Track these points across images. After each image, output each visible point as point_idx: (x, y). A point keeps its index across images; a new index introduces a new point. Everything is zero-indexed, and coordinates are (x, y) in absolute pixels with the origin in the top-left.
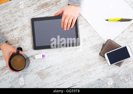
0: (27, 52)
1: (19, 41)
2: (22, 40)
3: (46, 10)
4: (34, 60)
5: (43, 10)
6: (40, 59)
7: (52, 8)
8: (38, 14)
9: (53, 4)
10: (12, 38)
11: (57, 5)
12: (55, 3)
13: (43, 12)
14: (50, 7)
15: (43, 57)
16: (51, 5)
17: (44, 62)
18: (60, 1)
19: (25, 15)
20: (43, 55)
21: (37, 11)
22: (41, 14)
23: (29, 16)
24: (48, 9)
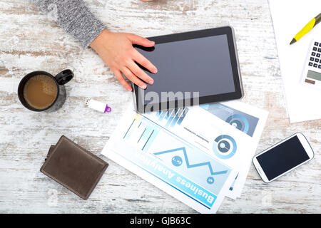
0: (77, 84)
1: (71, 54)
2: (78, 54)
3: (157, 15)
4: (84, 110)
5: (152, 11)
6: (97, 111)
7: (171, 16)
8: (137, 15)
9: (178, 9)
10: (57, 41)
11: (186, 14)
12: (182, 9)
13: (150, 17)
14: (168, 12)
15: (106, 110)
16: (172, 9)
17: (103, 121)
18: (195, 9)
19: (108, 5)
20: (107, 108)
21: (136, 8)
22: (143, 17)
23: (115, 10)
24: (161, 15)
